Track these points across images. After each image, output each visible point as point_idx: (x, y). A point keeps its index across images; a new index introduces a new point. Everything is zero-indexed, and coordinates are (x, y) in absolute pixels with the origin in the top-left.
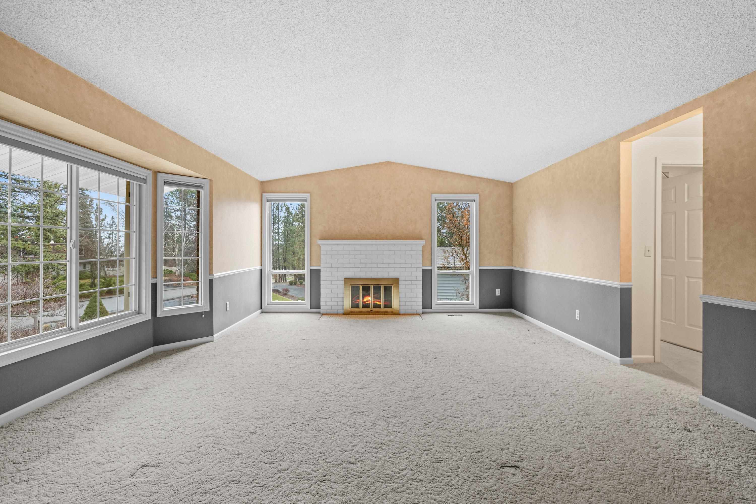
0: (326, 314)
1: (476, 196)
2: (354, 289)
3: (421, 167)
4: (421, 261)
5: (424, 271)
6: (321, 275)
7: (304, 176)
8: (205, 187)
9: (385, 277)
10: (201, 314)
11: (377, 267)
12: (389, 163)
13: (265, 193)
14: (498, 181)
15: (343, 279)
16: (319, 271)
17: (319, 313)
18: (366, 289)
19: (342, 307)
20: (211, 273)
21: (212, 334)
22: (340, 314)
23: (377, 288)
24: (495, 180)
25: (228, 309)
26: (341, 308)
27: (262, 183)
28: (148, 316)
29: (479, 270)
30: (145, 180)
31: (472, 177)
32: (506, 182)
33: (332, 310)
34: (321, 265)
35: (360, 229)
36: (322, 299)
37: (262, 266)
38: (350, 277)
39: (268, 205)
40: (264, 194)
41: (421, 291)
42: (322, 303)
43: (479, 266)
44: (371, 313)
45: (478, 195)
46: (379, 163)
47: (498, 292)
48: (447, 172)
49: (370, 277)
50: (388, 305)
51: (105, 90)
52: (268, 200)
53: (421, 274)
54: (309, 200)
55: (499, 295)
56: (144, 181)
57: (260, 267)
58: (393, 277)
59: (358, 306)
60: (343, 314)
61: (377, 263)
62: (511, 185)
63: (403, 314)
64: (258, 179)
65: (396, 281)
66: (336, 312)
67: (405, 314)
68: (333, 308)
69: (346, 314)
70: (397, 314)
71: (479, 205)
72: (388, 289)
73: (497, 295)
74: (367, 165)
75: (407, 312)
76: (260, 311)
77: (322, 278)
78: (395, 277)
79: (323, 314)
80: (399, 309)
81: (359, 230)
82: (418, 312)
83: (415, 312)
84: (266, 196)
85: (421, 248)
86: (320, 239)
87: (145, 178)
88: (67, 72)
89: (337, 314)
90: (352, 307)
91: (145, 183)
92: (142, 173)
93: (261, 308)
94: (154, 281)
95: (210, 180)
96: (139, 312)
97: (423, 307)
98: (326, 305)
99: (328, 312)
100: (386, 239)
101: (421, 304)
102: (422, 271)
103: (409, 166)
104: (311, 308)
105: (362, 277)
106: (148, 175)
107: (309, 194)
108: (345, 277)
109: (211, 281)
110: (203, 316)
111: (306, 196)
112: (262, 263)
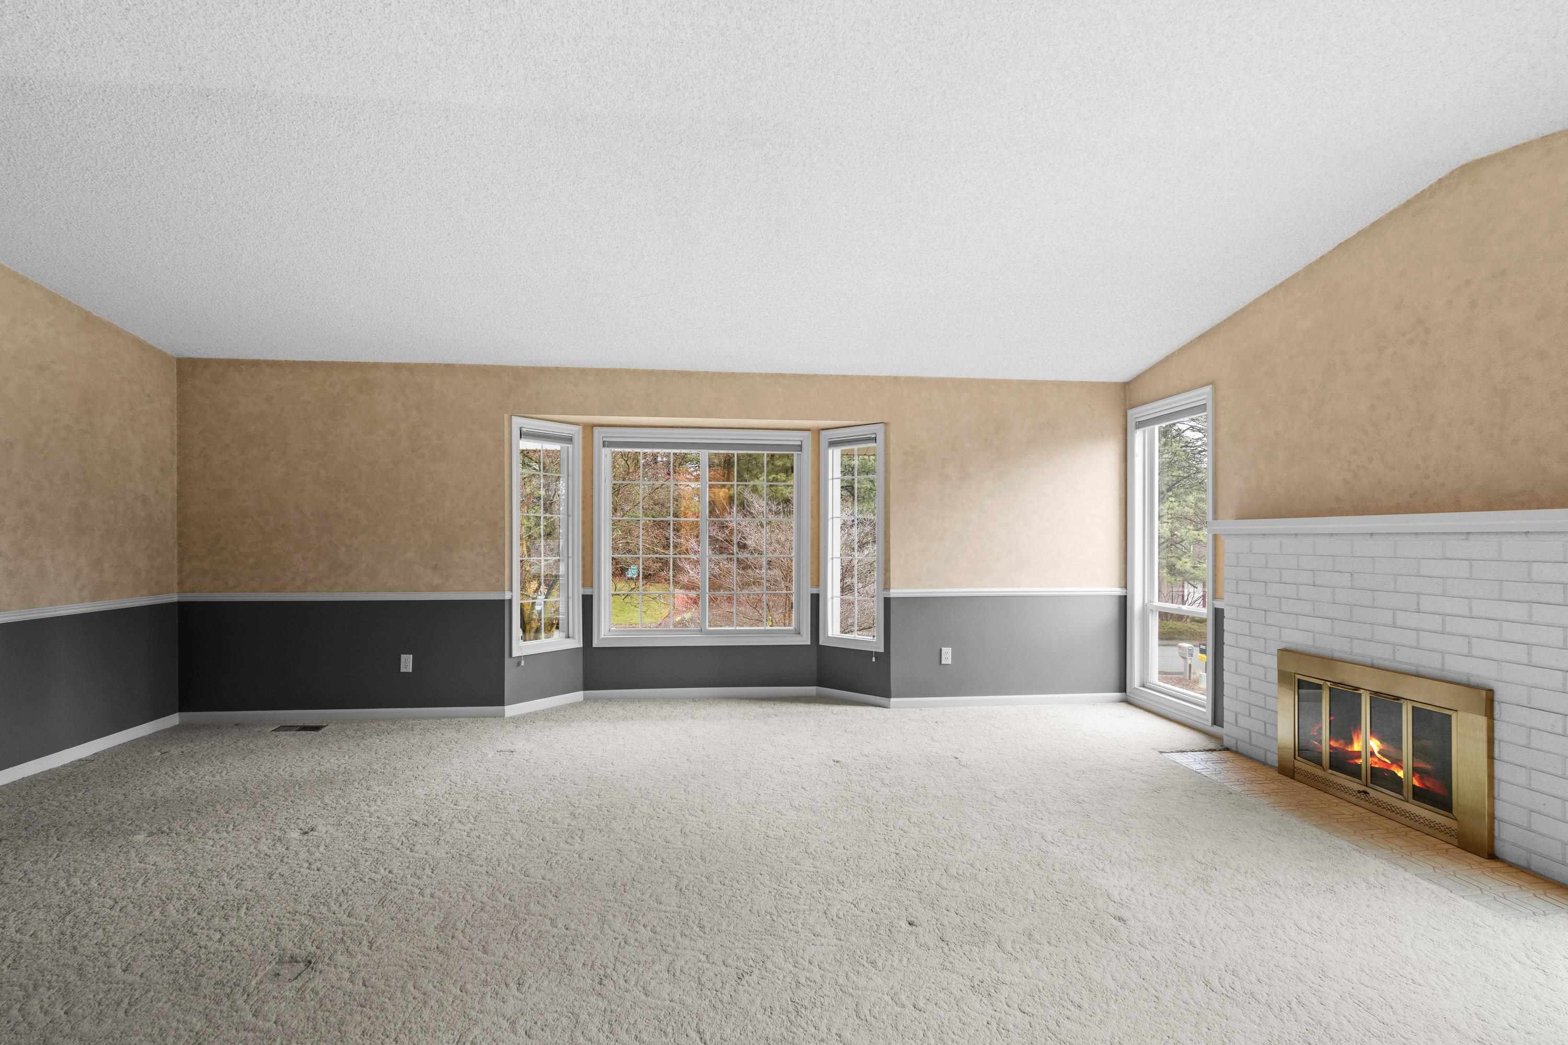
0: (1236, 752)
2: (1306, 695)
6: (1225, 628)
8: (878, 439)
10: (870, 654)
11: (1394, 625)
13: (1132, 407)
15: (1276, 652)
18: (1346, 703)
19: (1274, 743)
20: (887, 584)
21: (888, 695)
22: (1268, 766)
23: (1385, 708)
25: (946, 662)
26: (1271, 745)
27: (1126, 387)
28: (807, 639)
33: (1250, 743)
34: (1226, 596)
36: (1226, 702)
37: (1126, 587)
38: (1301, 648)
39: (1139, 434)
40: (1130, 412)
42: (1229, 718)
44: (1364, 799)
52: (1139, 425)
56: (800, 448)
57: (1117, 590)
61: (1395, 610)
63: (1509, 865)
64: (1114, 380)
66: (1259, 754)
67: (1519, 868)
68: (1254, 742)
69: (1286, 772)
72: (1434, 726)
75: (1537, 864)
76: (1118, 695)
79: (1227, 749)
80: (1484, 833)
84: (1135, 414)
87: (800, 443)
90: (1303, 755)
91: (795, 451)
92: (791, 437)
93: (1124, 690)
94: (814, 591)
95: (886, 424)
96: (798, 632)
98: (1234, 723)
99: (1242, 747)
104: (1209, 723)
106: (806, 438)
107: (1208, 389)
108: (1282, 646)
109: (887, 601)
110: (874, 660)
111: (1203, 395)
112: (1125, 579)
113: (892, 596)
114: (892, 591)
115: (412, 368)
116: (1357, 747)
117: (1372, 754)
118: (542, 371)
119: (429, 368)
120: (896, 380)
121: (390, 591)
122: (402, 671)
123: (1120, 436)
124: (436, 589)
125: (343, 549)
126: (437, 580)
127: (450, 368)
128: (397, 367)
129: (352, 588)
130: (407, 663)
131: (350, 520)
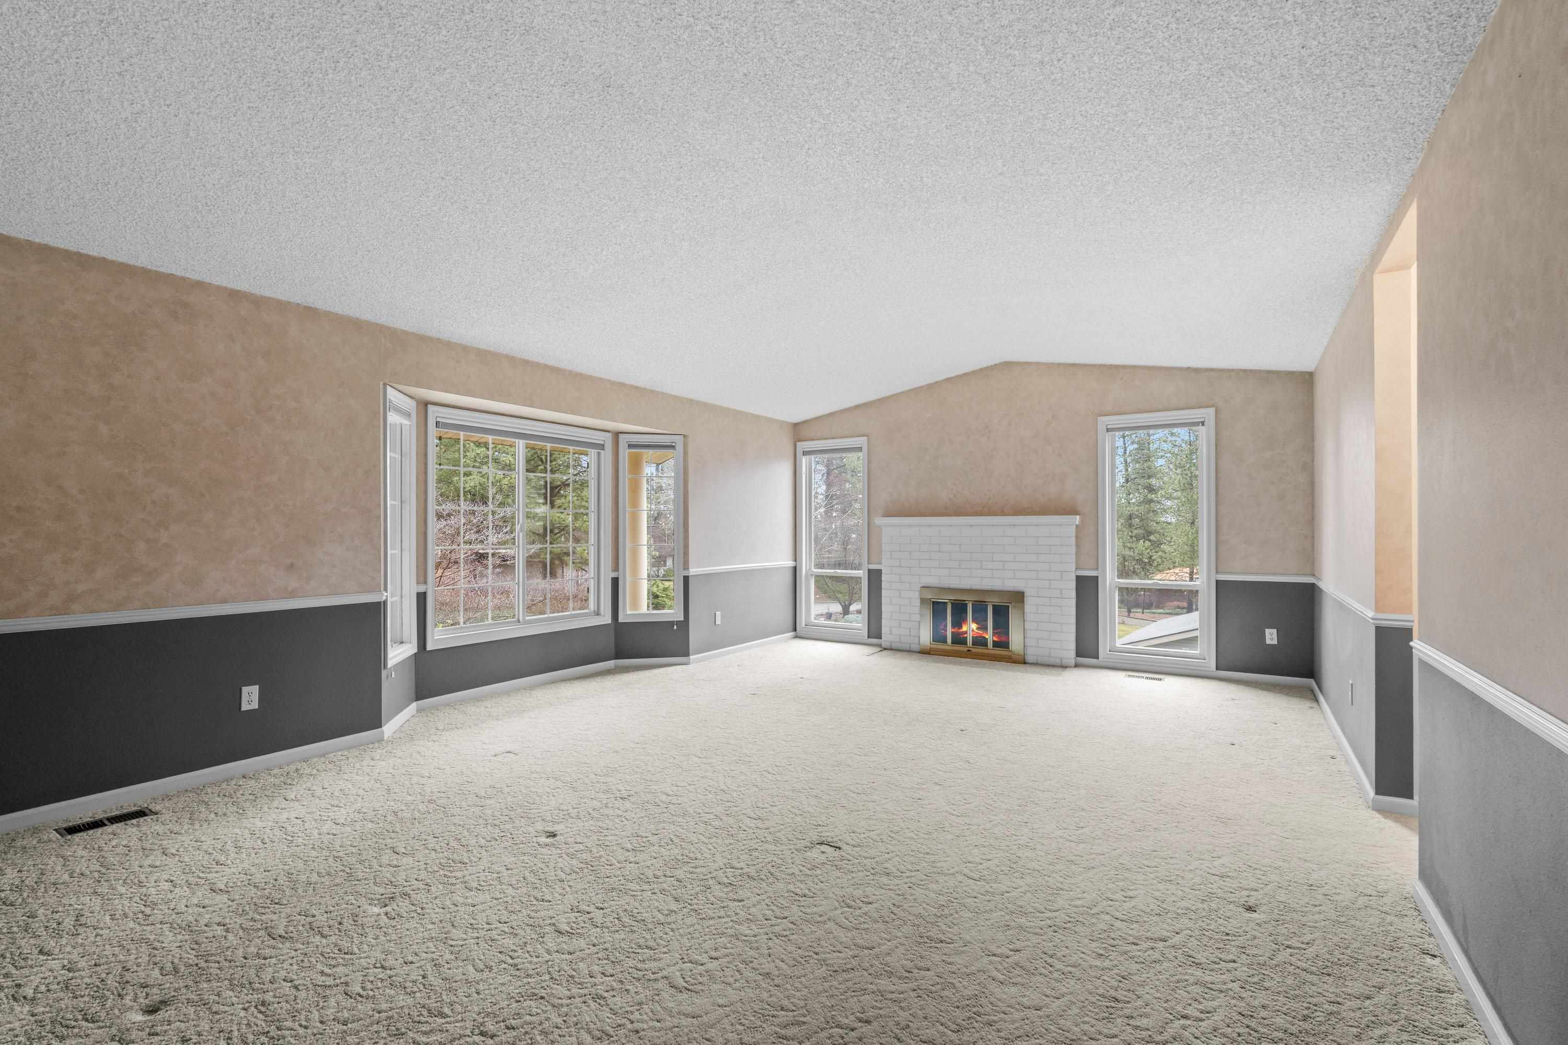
0: (891, 649)
1: (1208, 414)
2: (937, 609)
3: (1073, 365)
4: (1073, 558)
5: (1078, 578)
6: (883, 579)
7: (857, 407)
8: (677, 447)
9: (995, 588)
10: (672, 623)
11: (981, 569)
12: (1007, 366)
13: (800, 441)
14: (1269, 372)
15: (918, 589)
16: (879, 572)
17: (880, 646)
18: (959, 609)
19: (917, 639)
20: (686, 566)
21: (687, 654)
22: (914, 652)
23: (979, 608)
24: (1260, 371)
25: (718, 622)
26: (916, 641)
27: (796, 426)
28: (606, 619)
29: (1217, 581)
30: (603, 445)
31: (1197, 371)
32: (1292, 373)
33: (900, 642)
34: (883, 561)
35: (952, 496)
36: (884, 622)
37: (796, 561)
38: (932, 585)
39: (804, 460)
40: (798, 444)
41: (1073, 620)
42: (885, 630)
43: (1217, 572)
44: (969, 655)
45: (1211, 411)
46: (987, 368)
47: (1271, 636)
48: (1134, 367)
49: (968, 587)
50: (1003, 644)
51: (527, 358)
52: (805, 453)
53: (1073, 585)
54: (865, 449)
55: (1275, 642)
56: (602, 447)
57: (791, 564)
58: (1011, 589)
59: (944, 641)
60: (919, 652)
61: (982, 561)
62: (1307, 376)
63: (1031, 664)
64: (790, 421)
65: (1019, 597)
66: (907, 647)
67: (1036, 664)
68: (902, 640)
69: (925, 652)
70: (1021, 661)
71: (1217, 434)
72: (1001, 613)
73: (1268, 642)
74: (964, 374)
75: (1040, 660)
76: (792, 634)
77: (884, 585)
78: (1016, 589)
79: (885, 649)
80: (1022, 653)
81: (950, 499)
82: (1065, 662)
83: (1058, 661)
84: (802, 446)
85: (1073, 529)
86: (884, 516)
87: (602, 443)
88: (486, 352)
89: (909, 651)
90: (935, 640)
91: (603, 449)
92: (598, 437)
93: (795, 630)
94: (614, 575)
95: (685, 436)
96: (598, 613)
97: (1078, 654)
98: (891, 634)
99: (894, 646)
100: (1002, 513)
101: (1073, 646)
102: (1074, 578)
103: (1050, 366)
104: (869, 637)
105: (952, 586)
106: (607, 439)
107: (865, 438)
108: (922, 585)
109: (686, 579)
110: (675, 627)
111: (861, 441)
112: (796, 556)
113: (691, 574)
114: (691, 570)
115: (258, 302)
116: (964, 629)
117: (973, 631)
118: (423, 339)
119: (282, 306)
120: (691, 401)
121: (224, 601)
122: (243, 709)
123: (791, 460)
124: (292, 595)
125: (142, 545)
126: (293, 584)
127: (309, 313)
128: (235, 295)
129: (160, 603)
130: (250, 697)
131: (154, 502)
